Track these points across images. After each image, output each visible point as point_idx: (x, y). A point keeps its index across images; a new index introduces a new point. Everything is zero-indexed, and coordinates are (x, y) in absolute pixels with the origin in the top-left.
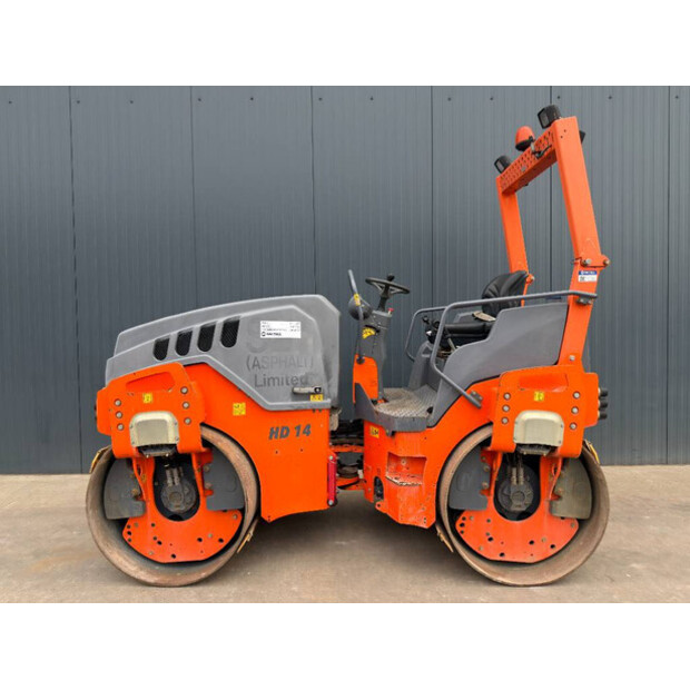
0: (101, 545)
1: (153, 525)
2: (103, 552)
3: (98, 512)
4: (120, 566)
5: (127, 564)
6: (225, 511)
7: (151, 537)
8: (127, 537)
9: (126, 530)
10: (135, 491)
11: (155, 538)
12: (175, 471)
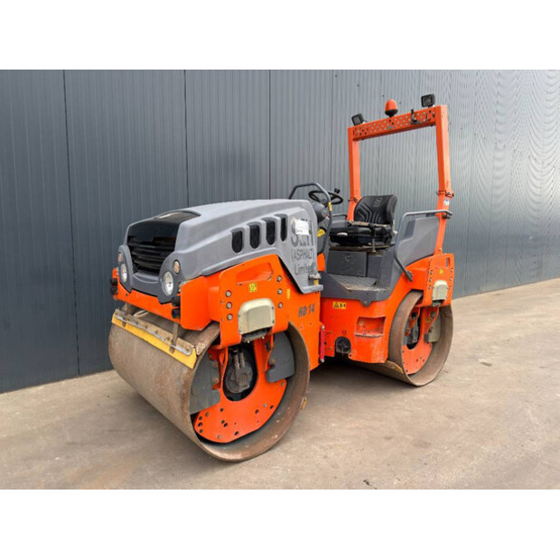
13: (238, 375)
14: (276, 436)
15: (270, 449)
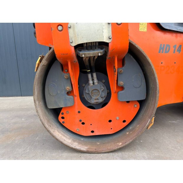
0: (47, 126)
1: (79, 112)
2: (48, 131)
3: (42, 103)
4: (62, 140)
5: (64, 138)
6: (128, 102)
7: (77, 120)
8: (61, 121)
9: (60, 116)
10: (68, 88)
11: (80, 121)
12: (95, 75)
13: (91, 90)
14: (121, 144)
15: (111, 152)
